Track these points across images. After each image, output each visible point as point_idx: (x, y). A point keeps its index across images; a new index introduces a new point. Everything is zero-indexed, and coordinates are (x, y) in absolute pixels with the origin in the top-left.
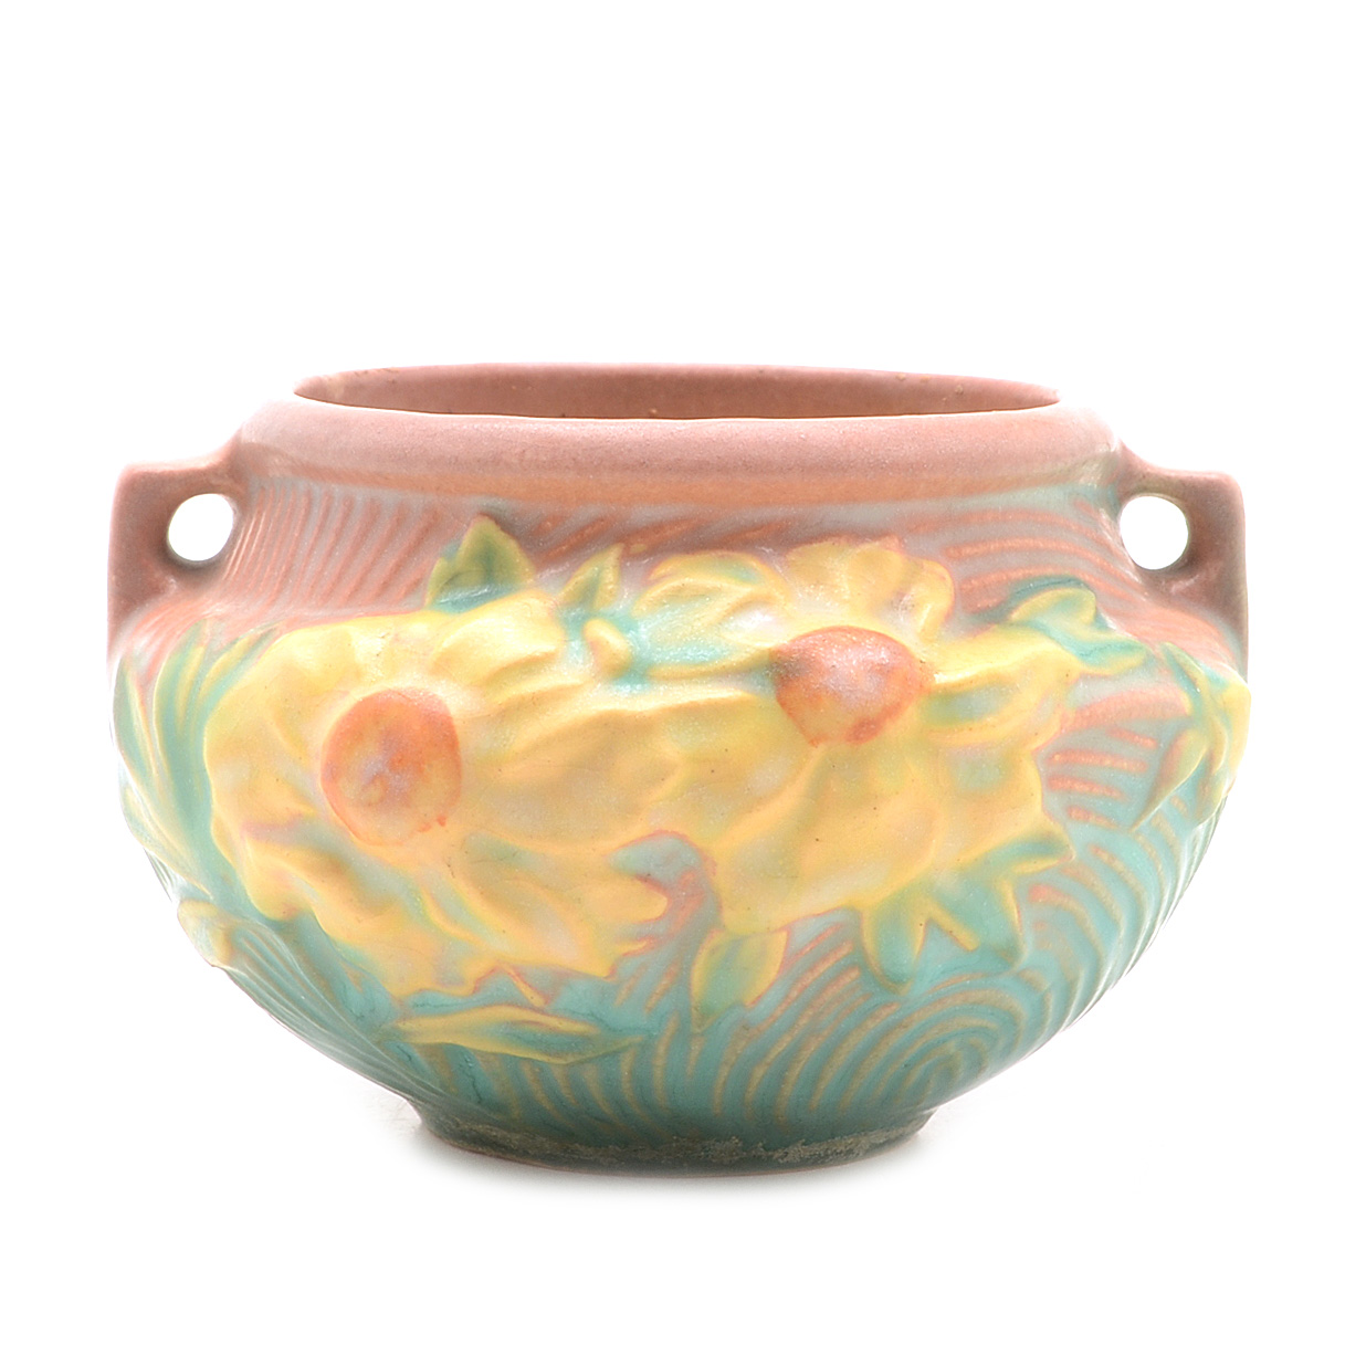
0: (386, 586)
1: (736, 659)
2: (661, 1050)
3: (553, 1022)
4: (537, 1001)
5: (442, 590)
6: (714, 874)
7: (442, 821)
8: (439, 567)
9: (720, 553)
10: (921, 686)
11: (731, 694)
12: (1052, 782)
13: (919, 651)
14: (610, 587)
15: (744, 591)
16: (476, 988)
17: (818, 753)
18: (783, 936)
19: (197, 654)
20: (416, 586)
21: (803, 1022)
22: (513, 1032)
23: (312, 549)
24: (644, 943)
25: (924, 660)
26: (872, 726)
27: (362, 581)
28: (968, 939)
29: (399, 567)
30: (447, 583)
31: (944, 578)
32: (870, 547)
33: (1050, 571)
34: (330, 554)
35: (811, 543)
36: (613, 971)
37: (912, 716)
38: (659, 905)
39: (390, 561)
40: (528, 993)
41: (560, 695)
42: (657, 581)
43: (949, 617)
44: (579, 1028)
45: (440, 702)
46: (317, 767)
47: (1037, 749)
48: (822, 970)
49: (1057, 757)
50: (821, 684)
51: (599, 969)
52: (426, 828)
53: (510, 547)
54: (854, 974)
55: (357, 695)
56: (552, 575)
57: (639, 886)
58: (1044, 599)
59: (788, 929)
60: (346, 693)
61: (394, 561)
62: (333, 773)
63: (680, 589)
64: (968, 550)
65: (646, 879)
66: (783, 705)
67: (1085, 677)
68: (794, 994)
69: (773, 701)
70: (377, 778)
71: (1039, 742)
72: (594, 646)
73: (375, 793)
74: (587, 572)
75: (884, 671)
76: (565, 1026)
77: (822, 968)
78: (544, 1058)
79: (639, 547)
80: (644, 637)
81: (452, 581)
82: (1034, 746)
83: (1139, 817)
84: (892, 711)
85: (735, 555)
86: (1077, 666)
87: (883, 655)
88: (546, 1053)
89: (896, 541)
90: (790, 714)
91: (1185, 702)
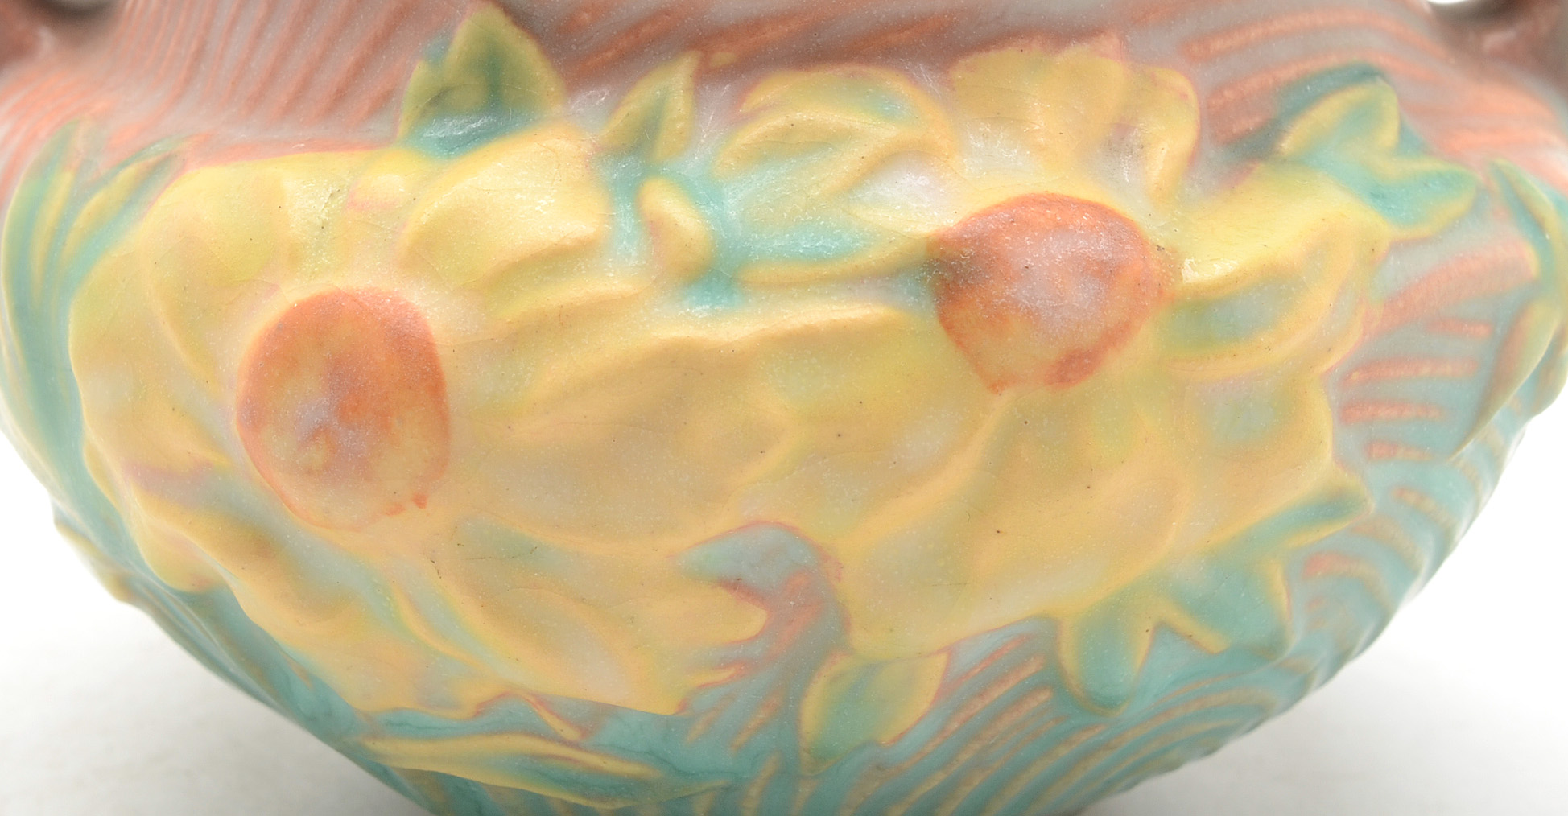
0: (340, 96)
1: (874, 255)
2: (754, 792)
3: (594, 760)
4: (570, 734)
5: (424, 113)
6: (839, 579)
7: (420, 501)
8: (419, 76)
9: (848, 68)
10: (1160, 292)
11: (868, 312)
12: (1347, 412)
13: (1154, 226)
14: (679, 126)
15: (886, 133)
16: (478, 713)
17: (1002, 404)
18: (941, 661)
19: (63, 183)
20: (385, 101)
21: (965, 757)
22: (534, 766)
23: (234, 22)
24: (732, 671)
25: (1162, 245)
26: (1086, 361)
27: (305, 85)
28: (1213, 641)
29: (360, 68)
30: (430, 104)
31: (1185, 96)
32: (1075, 54)
33: (1333, 61)
34: (259, 35)
35: (988, 50)
36: (683, 706)
37: (1146, 340)
38: (754, 620)
39: (346, 56)
40: (556, 724)
41: (600, 311)
42: (752, 116)
43: (1194, 158)
44: (632, 769)
45: (416, 317)
46: (232, 400)
47: (1330, 369)
48: (996, 695)
49: (1355, 376)
50: (1008, 297)
51: (664, 706)
52: (396, 509)
53: (526, 53)
54: (1044, 696)
55: (293, 293)
56: (590, 97)
57: (724, 596)
58: (1329, 111)
59: (951, 651)
60: (274, 288)
61: (352, 58)
62: (255, 415)
63: (787, 132)
64: (1219, 44)
65: (734, 585)
66: (949, 327)
67: (1399, 247)
68: (955, 725)
69: (932, 321)
70: (319, 432)
71: (1333, 360)
72: (655, 229)
73: (317, 455)
74: (643, 95)
75: (1104, 272)
76: (611, 765)
77: (997, 692)
78: (581, 801)
79: (723, 57)
80: (733, 214)
81: (439, 102)
82: (1325, 367)
83: (1464, 440)
84: (1116, 336)
85: (872, 71)
86: (1385, 229)
87: (1102, 246)
88: (584, 796)
89: (1116, 41)
90: (959, 343)
91: (1530, 258)
